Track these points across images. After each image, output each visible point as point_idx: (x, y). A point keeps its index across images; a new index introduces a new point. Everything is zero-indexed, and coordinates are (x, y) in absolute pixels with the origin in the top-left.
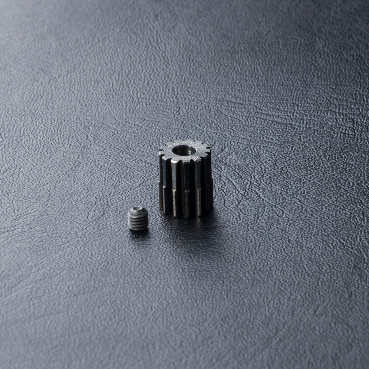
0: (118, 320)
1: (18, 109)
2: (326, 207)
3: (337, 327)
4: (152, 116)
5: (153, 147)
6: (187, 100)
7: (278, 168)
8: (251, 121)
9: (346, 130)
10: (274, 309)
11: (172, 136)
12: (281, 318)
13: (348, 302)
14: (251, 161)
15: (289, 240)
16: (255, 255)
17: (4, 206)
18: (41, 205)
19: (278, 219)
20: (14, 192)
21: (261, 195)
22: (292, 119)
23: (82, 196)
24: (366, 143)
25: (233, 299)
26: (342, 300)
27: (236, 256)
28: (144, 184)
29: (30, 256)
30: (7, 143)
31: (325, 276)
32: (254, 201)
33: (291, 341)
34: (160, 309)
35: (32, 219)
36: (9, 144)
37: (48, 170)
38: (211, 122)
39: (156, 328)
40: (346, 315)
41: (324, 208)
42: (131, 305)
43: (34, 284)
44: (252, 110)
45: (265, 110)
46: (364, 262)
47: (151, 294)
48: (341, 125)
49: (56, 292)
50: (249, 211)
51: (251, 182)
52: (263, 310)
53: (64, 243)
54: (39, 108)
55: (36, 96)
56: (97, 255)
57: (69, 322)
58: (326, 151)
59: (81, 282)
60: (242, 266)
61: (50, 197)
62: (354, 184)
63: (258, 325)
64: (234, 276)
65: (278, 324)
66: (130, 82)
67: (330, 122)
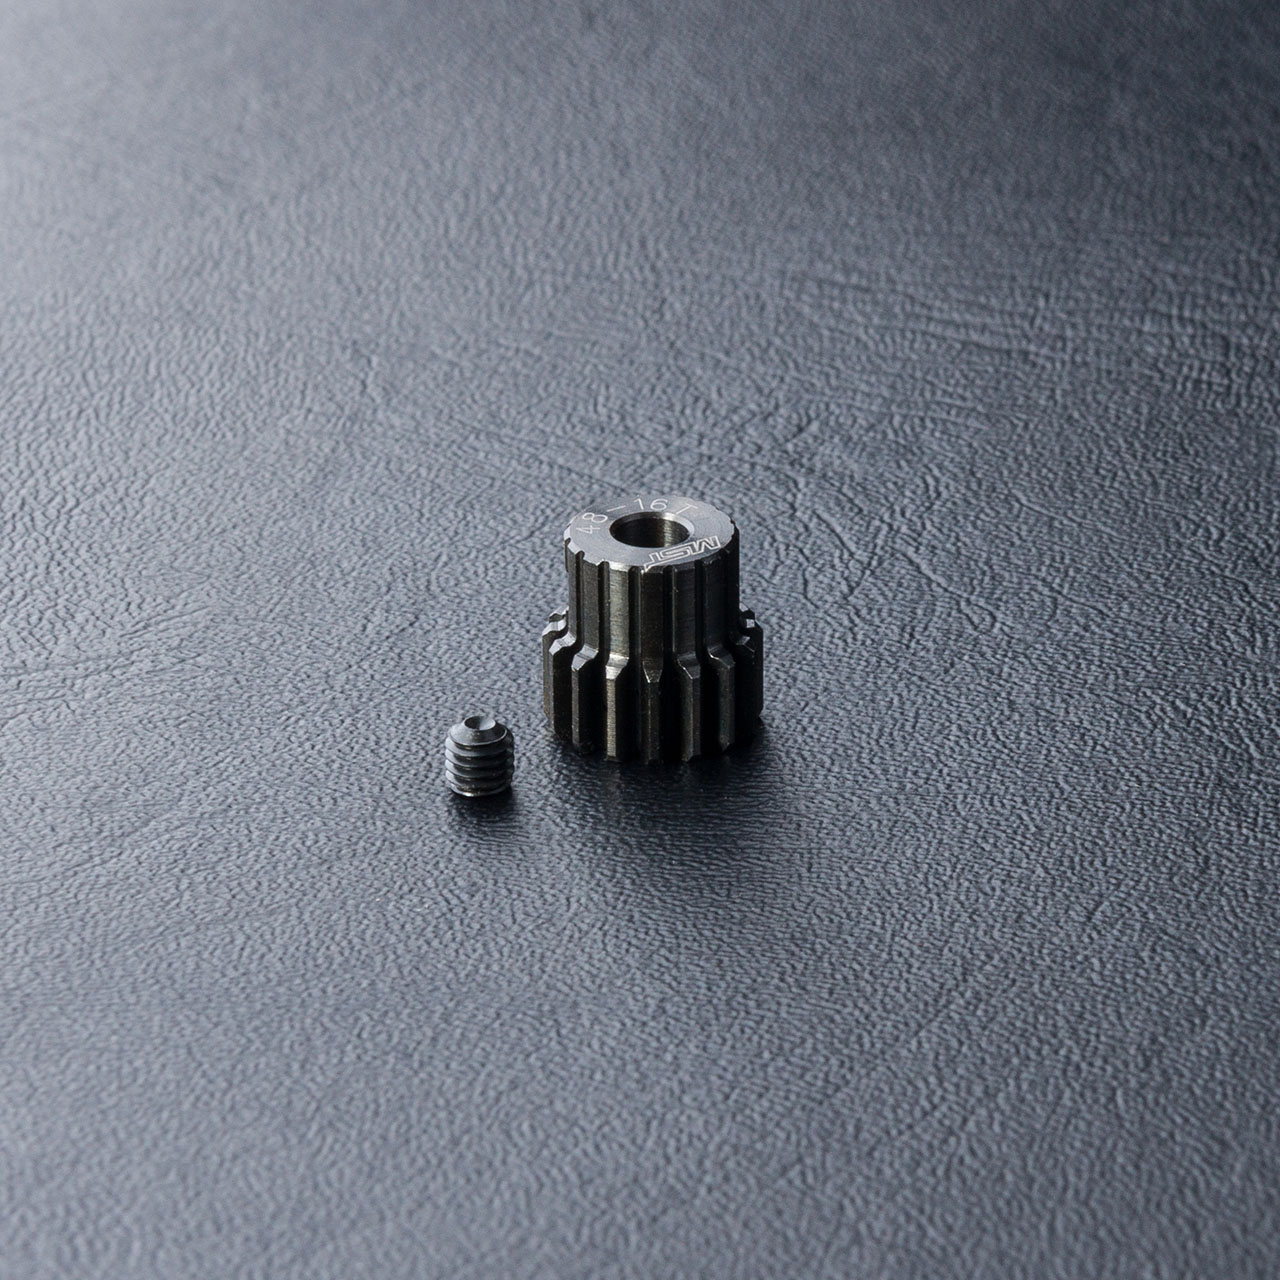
0: (459, 936)
1: (139, 301)
2: (1132, 606)
3: (1158, 959)
4: (573, 325)
5: (575, 420)
6: (688, 276)
7: (980, 484)
8: (894, 341)
9: (1202, 370)
10: (958, 906)
11: (637, 386)
12: (980, 933)
13: (1195, 886)
14: (893, 464)
15: (1011, 704)
16: (900, 746)
17: (94, 592)
18: (213, 592)
19: (976, 639)
20: (129, 550)
21: (924, 567)
22: (1026, 336)
23: (345, 564)
24: (1266, 410)
25: (829, 877)
26: (1176, 880)
27: (841, 751)
28: (546, 529)
29: (179, 742)
30: (103, 403)
31: (1123, 809)
32: (900, 584)
33: (1013, 1002)
34: (596, 904)
35: (184, 632)
36: (109, 405)
37: (236, 485)
38: (764, 344)
39: (582, 959)
40: (1188, 925)
41: (1125, 606)
42: (504, 892)
43: (193, 828)
44: (897, 309)
45: (941, 310)
46: (1250, 770)
47: (566, 861)
48: (1188, 356)
49: (264, 851)
50: (884, 614)
51: (890, 526)
52: (925, 910)
53: (288, 707)
54: (208, 298)
55: (200, 261)
56: (395, 742)
57: (305, 941)
58: (1135, 434)
59: (343, 823)
60: (860, 779)
61: (243, 568)
62: (1222, 535)
63: (906, 954)
64: (834, 811)
65: (971, 950)
66: (504, 220)
67: (1152, 345)
